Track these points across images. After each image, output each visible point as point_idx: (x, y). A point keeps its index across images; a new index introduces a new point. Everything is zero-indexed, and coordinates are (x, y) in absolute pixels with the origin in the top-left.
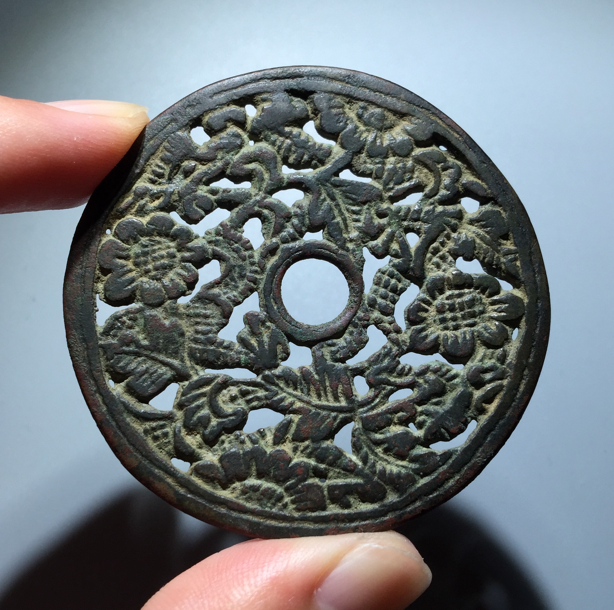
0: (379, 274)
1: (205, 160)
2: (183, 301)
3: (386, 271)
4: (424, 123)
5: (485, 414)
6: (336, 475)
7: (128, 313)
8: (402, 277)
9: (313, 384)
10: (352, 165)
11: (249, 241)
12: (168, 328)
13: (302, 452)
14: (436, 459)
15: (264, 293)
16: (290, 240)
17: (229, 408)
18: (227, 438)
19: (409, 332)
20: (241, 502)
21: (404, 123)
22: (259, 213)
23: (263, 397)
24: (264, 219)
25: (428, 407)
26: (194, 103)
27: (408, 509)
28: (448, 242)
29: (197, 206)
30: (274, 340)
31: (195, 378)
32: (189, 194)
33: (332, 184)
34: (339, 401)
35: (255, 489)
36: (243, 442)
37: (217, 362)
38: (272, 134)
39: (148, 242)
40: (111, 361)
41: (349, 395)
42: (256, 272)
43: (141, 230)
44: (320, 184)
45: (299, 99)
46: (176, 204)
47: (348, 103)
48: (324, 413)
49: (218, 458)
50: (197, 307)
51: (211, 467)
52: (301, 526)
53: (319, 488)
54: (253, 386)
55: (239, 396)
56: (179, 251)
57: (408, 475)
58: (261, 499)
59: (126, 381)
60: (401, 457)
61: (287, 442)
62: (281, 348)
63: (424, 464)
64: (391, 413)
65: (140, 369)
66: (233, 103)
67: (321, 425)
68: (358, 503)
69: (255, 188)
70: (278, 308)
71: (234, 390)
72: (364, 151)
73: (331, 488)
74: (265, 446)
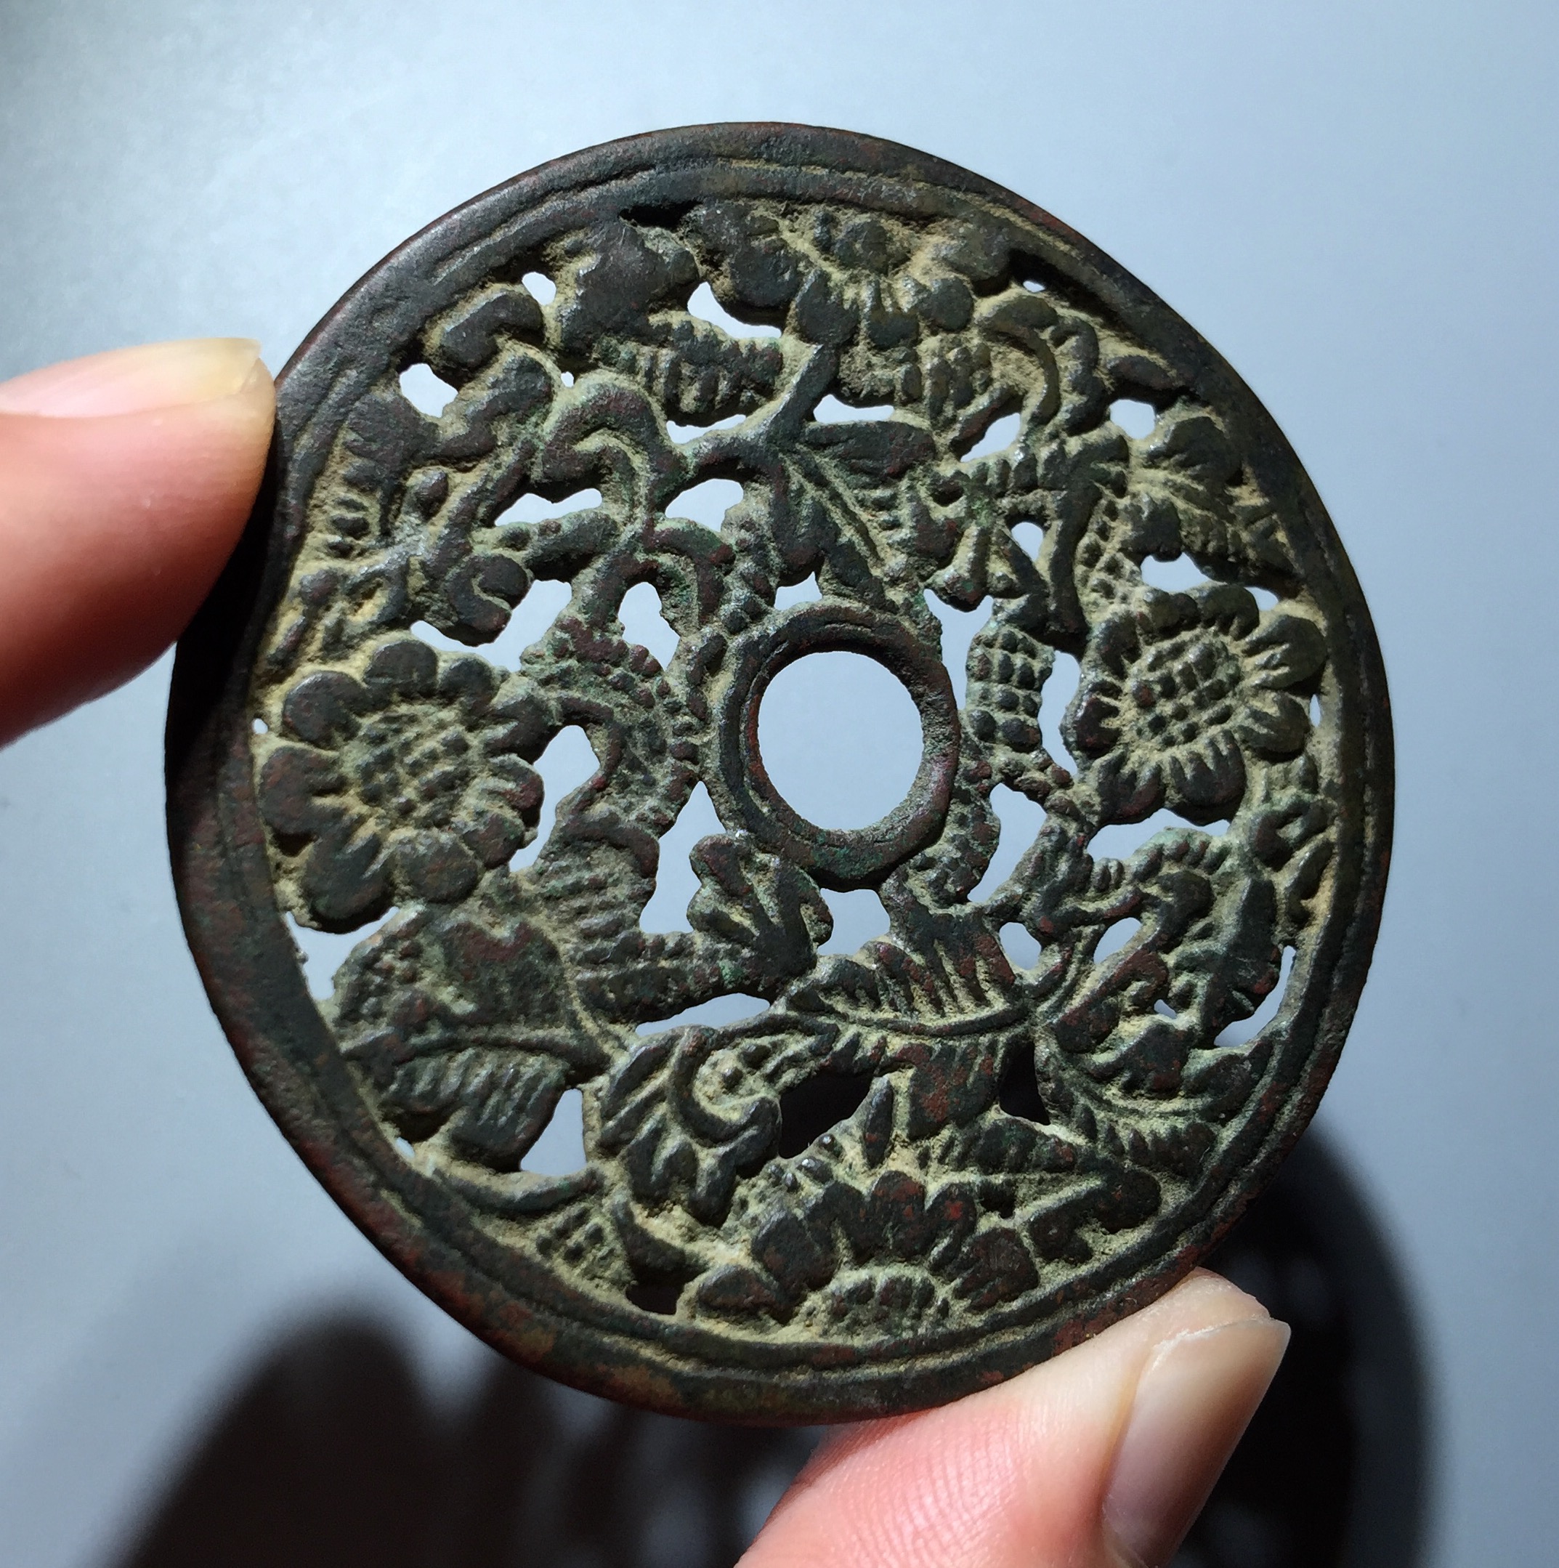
0: (979, 651)
1: (468, 457)
2: (523, 862)
3: (995, 638)
4: (981, 231)
5: (1310, 925)
6: (1034, 1189)
7: (390, 941)
8: (1035, 642)
9: (917, 981)
10: (841, 379)
11: (645, 653)
12: (510, 949)
13: (941, 1160)
14: (1245, 1070)
15: (726, 781)
16: (748, 620)
17: (731, 1110)
18: (750, 1190)
19: (1093, 778)
20: (837, 1340)
21: (935, 239)
22: (652, 569)
23: (807, 1054)
24: (664, 583)
25: (1187, 948)
26: (388, 301)
27: (1218, 1211)
28: (1113, 524)
29: (485, 591)
30: (789, 895)
31: (622, 1062)
32: (456, 561)
33: (807, 444)
34: (988, 1003)
35: (862, 1293)
36: (794, 1187)
37: (664, 1001)
38: (622, 343)
39: (383, 726)
40: (393, 1087)
41: (1005, 980)
42: (688, 729)
43: (355, 700)
44: (780, 451)
45: (658, 229)
46: (423, 599)
47: (784, 215)
48: (962, 1044)
49: (745, 1250)
50: (567, 866)
51: (737, 1279)
52: (995, 1345)
53: (1010, 1235)
54: (772, 1034)
55: (744, 1071)
56: (471, 729)
57: (1193, 1128)
58: (886, 1315)
59: (444, 1128)
60: (1165, 1091)
61: (898, 1147)
62: (810, 912)
63: (1223, 1091)
64: (1114, 994)
65: (476, 1082)
66: (493, 278)
67: (967, 1078)
68: (1103, 1240)
69: (616, 501)
70: (772, 810)
71: (726, 1060)
72: (860, 338)
73: (1038, 1226)
74: (849, 1176)
